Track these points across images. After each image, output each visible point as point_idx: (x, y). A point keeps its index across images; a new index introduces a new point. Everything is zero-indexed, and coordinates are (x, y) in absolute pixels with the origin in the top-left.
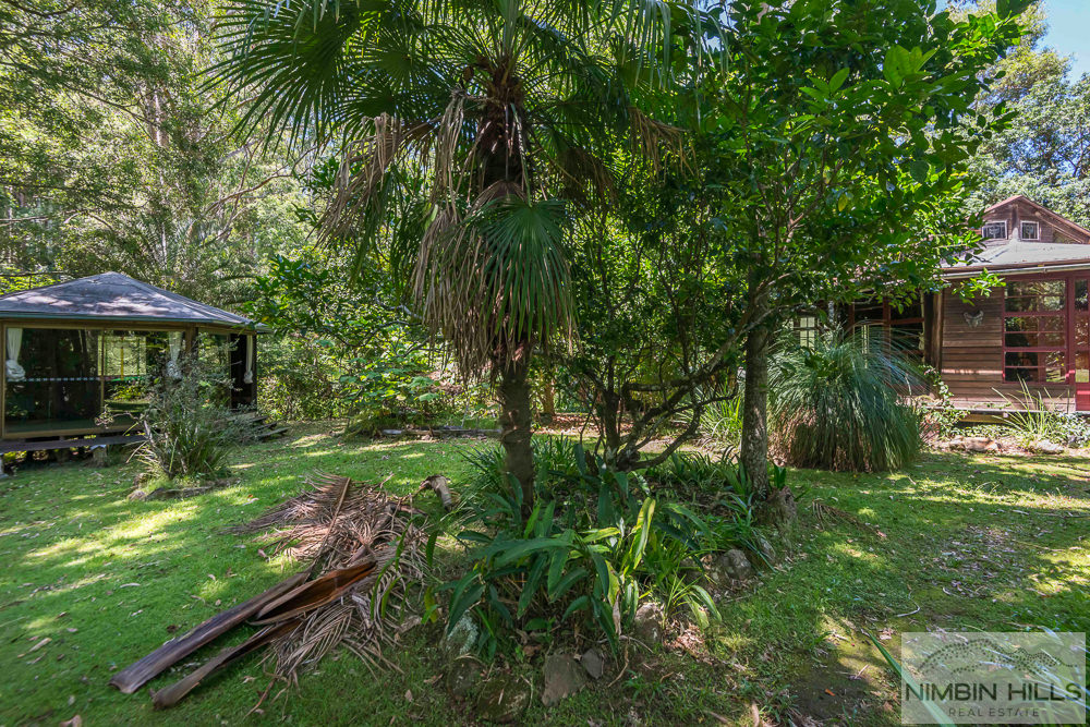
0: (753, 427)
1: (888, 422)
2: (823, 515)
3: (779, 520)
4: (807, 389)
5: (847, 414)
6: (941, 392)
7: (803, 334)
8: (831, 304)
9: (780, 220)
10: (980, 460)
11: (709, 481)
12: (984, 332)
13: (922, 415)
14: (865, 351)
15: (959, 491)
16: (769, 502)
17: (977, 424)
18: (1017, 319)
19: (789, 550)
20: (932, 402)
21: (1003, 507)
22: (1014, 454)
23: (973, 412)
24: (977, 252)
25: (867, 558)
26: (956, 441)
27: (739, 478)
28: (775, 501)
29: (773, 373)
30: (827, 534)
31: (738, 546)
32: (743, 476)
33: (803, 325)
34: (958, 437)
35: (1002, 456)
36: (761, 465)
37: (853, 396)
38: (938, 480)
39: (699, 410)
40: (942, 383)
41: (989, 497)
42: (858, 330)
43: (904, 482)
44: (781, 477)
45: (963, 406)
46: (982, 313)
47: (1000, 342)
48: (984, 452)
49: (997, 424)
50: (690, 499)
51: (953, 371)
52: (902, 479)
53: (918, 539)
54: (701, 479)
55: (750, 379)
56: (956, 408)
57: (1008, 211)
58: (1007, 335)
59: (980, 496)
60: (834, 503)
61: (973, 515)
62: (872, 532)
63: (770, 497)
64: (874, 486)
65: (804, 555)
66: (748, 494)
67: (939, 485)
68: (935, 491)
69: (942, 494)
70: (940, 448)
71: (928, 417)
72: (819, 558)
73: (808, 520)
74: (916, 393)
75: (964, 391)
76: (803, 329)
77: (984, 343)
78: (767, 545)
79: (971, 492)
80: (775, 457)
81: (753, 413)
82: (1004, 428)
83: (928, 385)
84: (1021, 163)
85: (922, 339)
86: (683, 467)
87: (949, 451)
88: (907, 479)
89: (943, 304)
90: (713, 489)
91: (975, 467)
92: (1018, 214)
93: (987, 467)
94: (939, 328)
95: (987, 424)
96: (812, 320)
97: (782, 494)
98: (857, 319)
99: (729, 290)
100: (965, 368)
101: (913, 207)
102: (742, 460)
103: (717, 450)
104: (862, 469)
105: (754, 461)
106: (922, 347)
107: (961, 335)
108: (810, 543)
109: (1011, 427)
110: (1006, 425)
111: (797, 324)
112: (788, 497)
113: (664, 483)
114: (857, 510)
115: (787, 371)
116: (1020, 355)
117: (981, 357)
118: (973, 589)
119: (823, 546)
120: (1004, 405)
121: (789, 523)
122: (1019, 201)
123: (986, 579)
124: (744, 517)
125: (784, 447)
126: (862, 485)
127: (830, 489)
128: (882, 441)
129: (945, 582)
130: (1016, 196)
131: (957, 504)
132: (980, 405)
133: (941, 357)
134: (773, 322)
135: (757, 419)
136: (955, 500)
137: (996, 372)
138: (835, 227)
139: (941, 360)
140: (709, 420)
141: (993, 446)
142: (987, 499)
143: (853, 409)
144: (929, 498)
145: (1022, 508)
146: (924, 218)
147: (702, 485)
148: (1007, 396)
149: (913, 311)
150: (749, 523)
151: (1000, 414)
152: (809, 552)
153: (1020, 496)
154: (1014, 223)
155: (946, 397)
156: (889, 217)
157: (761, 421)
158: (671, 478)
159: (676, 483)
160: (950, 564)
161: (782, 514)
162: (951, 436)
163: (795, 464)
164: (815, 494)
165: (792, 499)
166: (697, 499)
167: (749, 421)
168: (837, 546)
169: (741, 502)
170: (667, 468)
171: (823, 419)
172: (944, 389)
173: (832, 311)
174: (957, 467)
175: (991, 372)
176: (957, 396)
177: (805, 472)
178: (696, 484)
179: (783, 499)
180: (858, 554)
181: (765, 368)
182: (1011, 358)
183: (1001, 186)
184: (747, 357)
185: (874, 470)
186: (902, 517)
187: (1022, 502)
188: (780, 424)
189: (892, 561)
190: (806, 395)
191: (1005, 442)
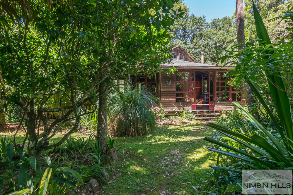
0: (101, 124)
1: (147, 118)
2: (127, 155)
3: (111, 161)
4: (121, 107)
5: (135, 115)
6: (161, 106)
7: (120, 86)
8: (129, 75)
9: (110, 38)
10: (171, 127)
11: (83, 149)
12: (171, 87)
13: (156, 114)
14: (139, 92)
15: (166, 139)
16: (107, 155)
17: (170, 116)
18: (178, 83)
19: (114, 173)
20: (158, 109)
21: (177, 142)
22: (178, 124)
23: (168, 112)
24: (171, 60)
25: (141, 170)
26: (165, 121)
27: (96, 145)
28: (110, 153)
29: (109, 102)
30: (128, 163)
31: (94, 177)
32: (97, 144)
33: (120, 83)
34: (165, 120)
35: (176, 125)
36: (105, 139)
37: (136, 109)
38: (160, 136)
39: (78, 119)
40: (161, 103)
41: (174, 139)
42: (138, 85)
43: (151, 138)
44: (112, 142)
45: (166, 110)
46: (171, 81)
47: (175, 90)
48: (171, 124)
49: (175, 115)
50: (74, 159)
51: (163, 99)
52: (151, 137)
53: (156, 158)
54: (80, 148)
55: (100, 104)
56: (164, 111)
57: (176, 50)
58: (177, 88)
59: (171, 140)
60: (130, 149)
61: (170, 146)
62: (142, 159)
63: (108, 152)
64: (143, 141)
65: (120, 174)
66: (99, 152)
67: (161, 137)
68: (160, 140)
69: (161, 140)
70: (160, 125)
71: (157, 115)
72: (125, 174)
73: (121, 158)
74: (154, 107)
75: (166, 105)
76: (120, 84)
77: (171, 90)
78: (106, 174)
79: (169, 139)
80: (110, 134)
81: (101, 118)
82: (176, 116)
83: (157, 104)
84: (179, 36)
85: (156, 89)
86: (72, 144)
87: (163, 125)
88: (152, 136)
89: (161, 77)
90: (84, 153)
91: (170, 130)
92: (179, 51)
93: (172, 129)
94: (160, 85)
95: (172, 115)
96: (123, 81)
97: (112, 150)
98: (137, 82)
99: (91, 66)
100: (167, 98)
101: (156, 41)
102: (97, 137)
103: (88, 134)
104: (139, 135)
105: (102, 138)
106: (156, 91)
107: (165, 88)
108: (122, 168)
109: (178, 116)
110: (177, 116)
111: (118, 82)
112: (114, 150)
113: (62, 153)
114: (138, 151)
115: (114, 101)
116: (179, 94)
117: (170, 95)
118: (172, 174)
119: (127, 168)
120: (176, 109)
121: (115, 161)
122: (179, 47)
123: (175, 169)
124: (97, 163)
125: (113, 129)
126: (139, 141)
127: (129, 144)
128: (145, 124)
129: (164, 173)
130: (178, 46)
131: (166, 143)
132: (170, 109)
133: (161, 95)
134: (109, 81)
135: (103, 121)
136: (165, 142)
137: (174, 99)
138: (131, 44)
139: (161, 96)
140: (84, 121)
141: (173, 122)
142: (173, 140)
143: (136, 113)
144: (159, 143)
145: (182, 142)
146: (157, 46)
147: (80, 152)
148: (177, 107)
149: (153, 79)
150: (99, 165)
151: (175, 112)
152: (122, 172)
153: (181, 138)
154: (178, 54)
155: (162, 107)
156: (148, 43)
157: (104, 121)
158: (66, 150)
159: (68, 152)
160: (165, 165)
161: (112, 158)
162: (163, 120)
163: (117, 136)
164: (124, 147)
165: (116, 152)
166: (77, 159)
167: (100, 121)
168: (131, 167)
169: (96, 157)
170: (65, 145)
171: (127, 118)
172: (161, 105)
173: (130, 77)
174: (165, 131)
175: (173, 99)
176: (165, 107)
177: (121, 138)
178: (78, 151)
179: (113, 152)
180: (138, 169)
181: (106, 99)
182: (177, 95)
183: (174, 43)
184: (99, 95)
185: (143, 135)
186: (151, 151)
187: (182, 140)
188: (112, 121)
189: (149, 169)
190: (121, 109)
191: (177, 121)
